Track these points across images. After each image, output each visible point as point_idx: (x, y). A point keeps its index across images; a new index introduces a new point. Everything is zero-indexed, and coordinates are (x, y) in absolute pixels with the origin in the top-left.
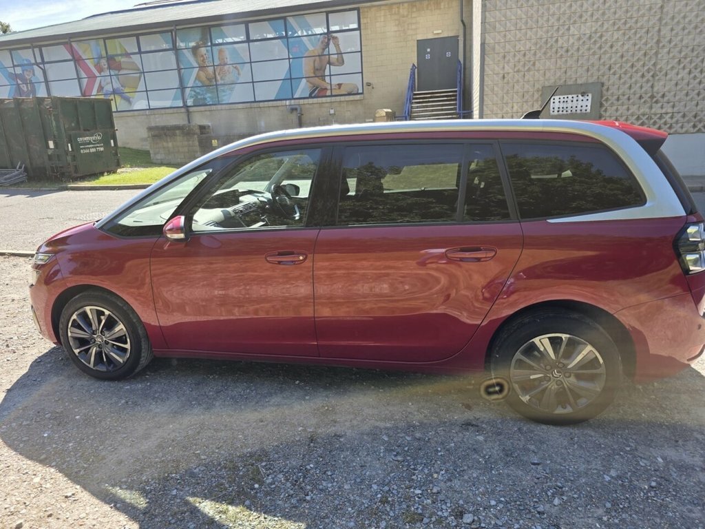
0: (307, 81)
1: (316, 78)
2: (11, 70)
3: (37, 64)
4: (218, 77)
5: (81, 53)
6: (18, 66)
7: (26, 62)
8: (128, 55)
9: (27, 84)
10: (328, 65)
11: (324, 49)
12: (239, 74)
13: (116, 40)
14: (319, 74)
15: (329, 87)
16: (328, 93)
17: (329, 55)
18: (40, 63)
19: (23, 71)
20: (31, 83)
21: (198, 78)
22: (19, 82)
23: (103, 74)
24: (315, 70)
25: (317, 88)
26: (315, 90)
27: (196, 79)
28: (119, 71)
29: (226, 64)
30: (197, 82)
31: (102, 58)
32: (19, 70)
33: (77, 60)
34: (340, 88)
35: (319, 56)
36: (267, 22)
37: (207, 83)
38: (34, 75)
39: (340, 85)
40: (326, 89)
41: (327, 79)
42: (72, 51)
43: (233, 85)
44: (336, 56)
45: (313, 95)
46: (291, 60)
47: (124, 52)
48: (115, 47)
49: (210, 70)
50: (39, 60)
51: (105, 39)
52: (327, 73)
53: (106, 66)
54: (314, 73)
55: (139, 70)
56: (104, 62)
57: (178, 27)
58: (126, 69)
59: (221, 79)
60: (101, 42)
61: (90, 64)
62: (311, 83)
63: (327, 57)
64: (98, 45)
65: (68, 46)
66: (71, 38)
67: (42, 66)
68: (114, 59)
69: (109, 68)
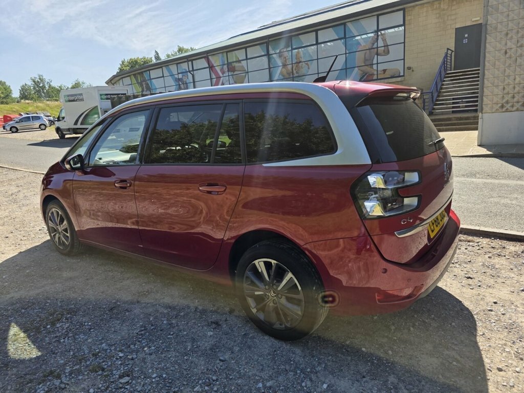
0: (359, 69)
1: (366, 67)
2: (176, 76)
3: (190, 72)
4: (295, 72)
5: (213, 62)
6: (180, 73)
7: (184, 71)
8: (239, 61)
9: (183, 84)
10: (376, 56)
11: (373, 44)
12: (309, 68)
13: (234, 52)
14: (368, 63)
15: (375, 73)
16: (375, 77)
17: (377, 48)
18: (191, 71)
19: (183, 76)
20: (186, 83)
21: (281, 73)
22: (180, 83)
23: (224, 75)
24: (365, 60)
25: (366, 74)
26: (363, 76)
27: (280, 74)
28: (234, 72)
29: (301, 62)
30: (280, 76)
31: (225, 64)
32: (180, 76)
33: (211, 67)
34: (384, 73)
35: (369, 49)
36: (331, 29)
37: (287, 76)
38: (188, 78)
39: (385, 71)
40: (373, 75)
41: (375, 67)
42: (208, 62)
43: (304, 77)
44: (383, 48)
45: (363, 80)
46: (347, 55)
47: (237, 60)
48: (233, 57)
49: (290, 67)
50: (191, 69)
51: (227, 52)
52: (375, 61)
54: (364, 63)
55: (245, 71)
56: (225, 67)
57: (270, 40)
58: (238, 71)
59: (297, 73)
60: (225, 54)
61: (218, 69)
62: (361, 71)
63: (376, 49)
64: (223, 56)
65: (206, 59)
66: (208, 53)
67: (192, 72)
68: (232, 65)
69: (228, 71)
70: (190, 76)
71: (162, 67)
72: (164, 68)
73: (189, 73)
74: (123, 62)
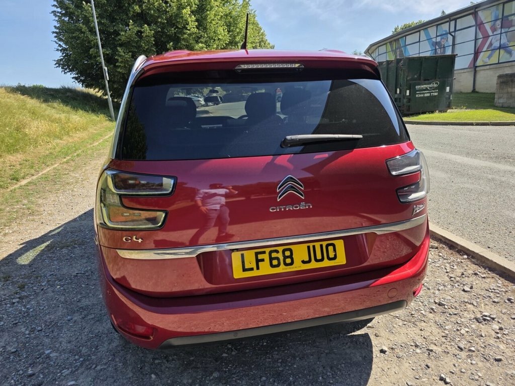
2: (434, 40)
5: (483, 19)
6: (439, 36)
7: (444, 33)
9: (441, 48)
18: (452, 32)
19: (441, 39)
20: (444, 47)
22: (437, 47)
23: (495, 33)
28: (509, 28)
31: (498, 19)
32: (439, 39)
33: (479, 25)
38: (447, 41)
42: (476, 18)
48: (511, 8)
50: (452, 29)
51: (504, 3)
53: (500, 26)
56: (499, 22)
60: (501, 6)
61: (488, 27)
64: (497, 9)
65: (474, 16)
66: (476, 8)
67: (453, 34)
68: (508, 19)
69: (502, 27)
70: (450, 38)
71: (419, 31)
72: (422, 32)
73: (449, 35)
74: (396, 29)
